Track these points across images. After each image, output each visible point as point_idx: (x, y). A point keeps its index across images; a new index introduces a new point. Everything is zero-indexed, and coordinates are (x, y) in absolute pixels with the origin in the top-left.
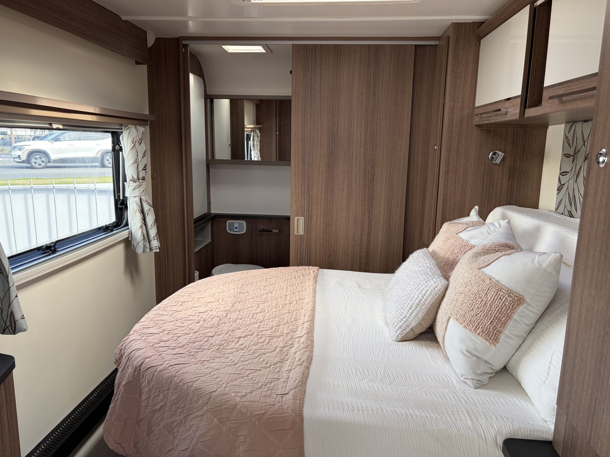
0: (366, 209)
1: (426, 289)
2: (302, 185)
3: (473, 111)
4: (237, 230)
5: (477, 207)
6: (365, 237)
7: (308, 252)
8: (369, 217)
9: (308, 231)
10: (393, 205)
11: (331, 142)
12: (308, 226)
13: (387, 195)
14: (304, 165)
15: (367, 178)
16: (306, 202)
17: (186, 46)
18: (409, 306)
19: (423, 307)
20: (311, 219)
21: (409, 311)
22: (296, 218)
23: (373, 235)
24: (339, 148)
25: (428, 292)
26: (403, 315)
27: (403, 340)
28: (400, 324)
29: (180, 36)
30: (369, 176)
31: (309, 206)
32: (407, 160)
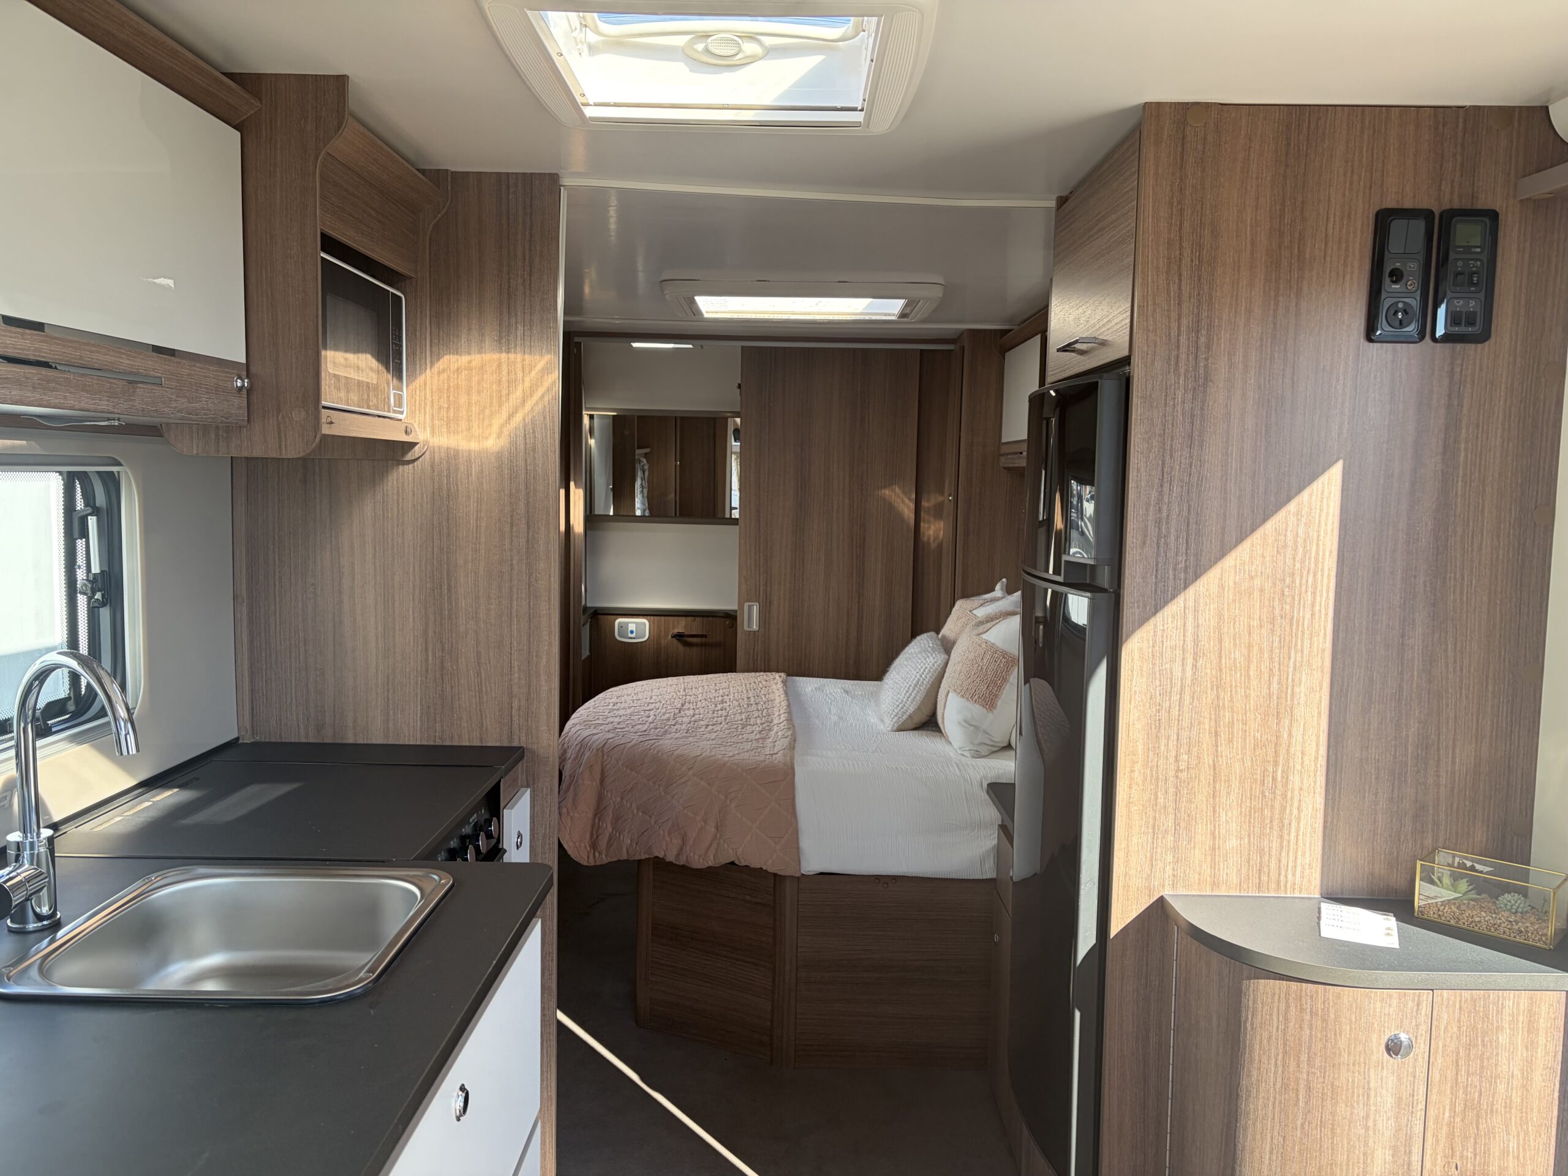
0: (854, 591)
1: (924, 667)
3: (999, 448)
4: (633, 635)
5: (1004, 580)
6: (854, 633)
7: (765, 659)
8: (859, 602)
9: (764, 626)
10: (894, 583)
11: (799, 489)
12: (765, 618)
13: (885, 569)
14: (759, 523)
15: (855, 542)
16: (761, 579)
17: (579, 345)
18: (906, 689)
19: (921, 688)
20: (770, 606)
21: (905, 694)
24: (811, 498)
25: (927, 670)
27: (900, 730)
28: (896, 711)
30: (858, 540)
31: (766, 585)
32: (912, 516)
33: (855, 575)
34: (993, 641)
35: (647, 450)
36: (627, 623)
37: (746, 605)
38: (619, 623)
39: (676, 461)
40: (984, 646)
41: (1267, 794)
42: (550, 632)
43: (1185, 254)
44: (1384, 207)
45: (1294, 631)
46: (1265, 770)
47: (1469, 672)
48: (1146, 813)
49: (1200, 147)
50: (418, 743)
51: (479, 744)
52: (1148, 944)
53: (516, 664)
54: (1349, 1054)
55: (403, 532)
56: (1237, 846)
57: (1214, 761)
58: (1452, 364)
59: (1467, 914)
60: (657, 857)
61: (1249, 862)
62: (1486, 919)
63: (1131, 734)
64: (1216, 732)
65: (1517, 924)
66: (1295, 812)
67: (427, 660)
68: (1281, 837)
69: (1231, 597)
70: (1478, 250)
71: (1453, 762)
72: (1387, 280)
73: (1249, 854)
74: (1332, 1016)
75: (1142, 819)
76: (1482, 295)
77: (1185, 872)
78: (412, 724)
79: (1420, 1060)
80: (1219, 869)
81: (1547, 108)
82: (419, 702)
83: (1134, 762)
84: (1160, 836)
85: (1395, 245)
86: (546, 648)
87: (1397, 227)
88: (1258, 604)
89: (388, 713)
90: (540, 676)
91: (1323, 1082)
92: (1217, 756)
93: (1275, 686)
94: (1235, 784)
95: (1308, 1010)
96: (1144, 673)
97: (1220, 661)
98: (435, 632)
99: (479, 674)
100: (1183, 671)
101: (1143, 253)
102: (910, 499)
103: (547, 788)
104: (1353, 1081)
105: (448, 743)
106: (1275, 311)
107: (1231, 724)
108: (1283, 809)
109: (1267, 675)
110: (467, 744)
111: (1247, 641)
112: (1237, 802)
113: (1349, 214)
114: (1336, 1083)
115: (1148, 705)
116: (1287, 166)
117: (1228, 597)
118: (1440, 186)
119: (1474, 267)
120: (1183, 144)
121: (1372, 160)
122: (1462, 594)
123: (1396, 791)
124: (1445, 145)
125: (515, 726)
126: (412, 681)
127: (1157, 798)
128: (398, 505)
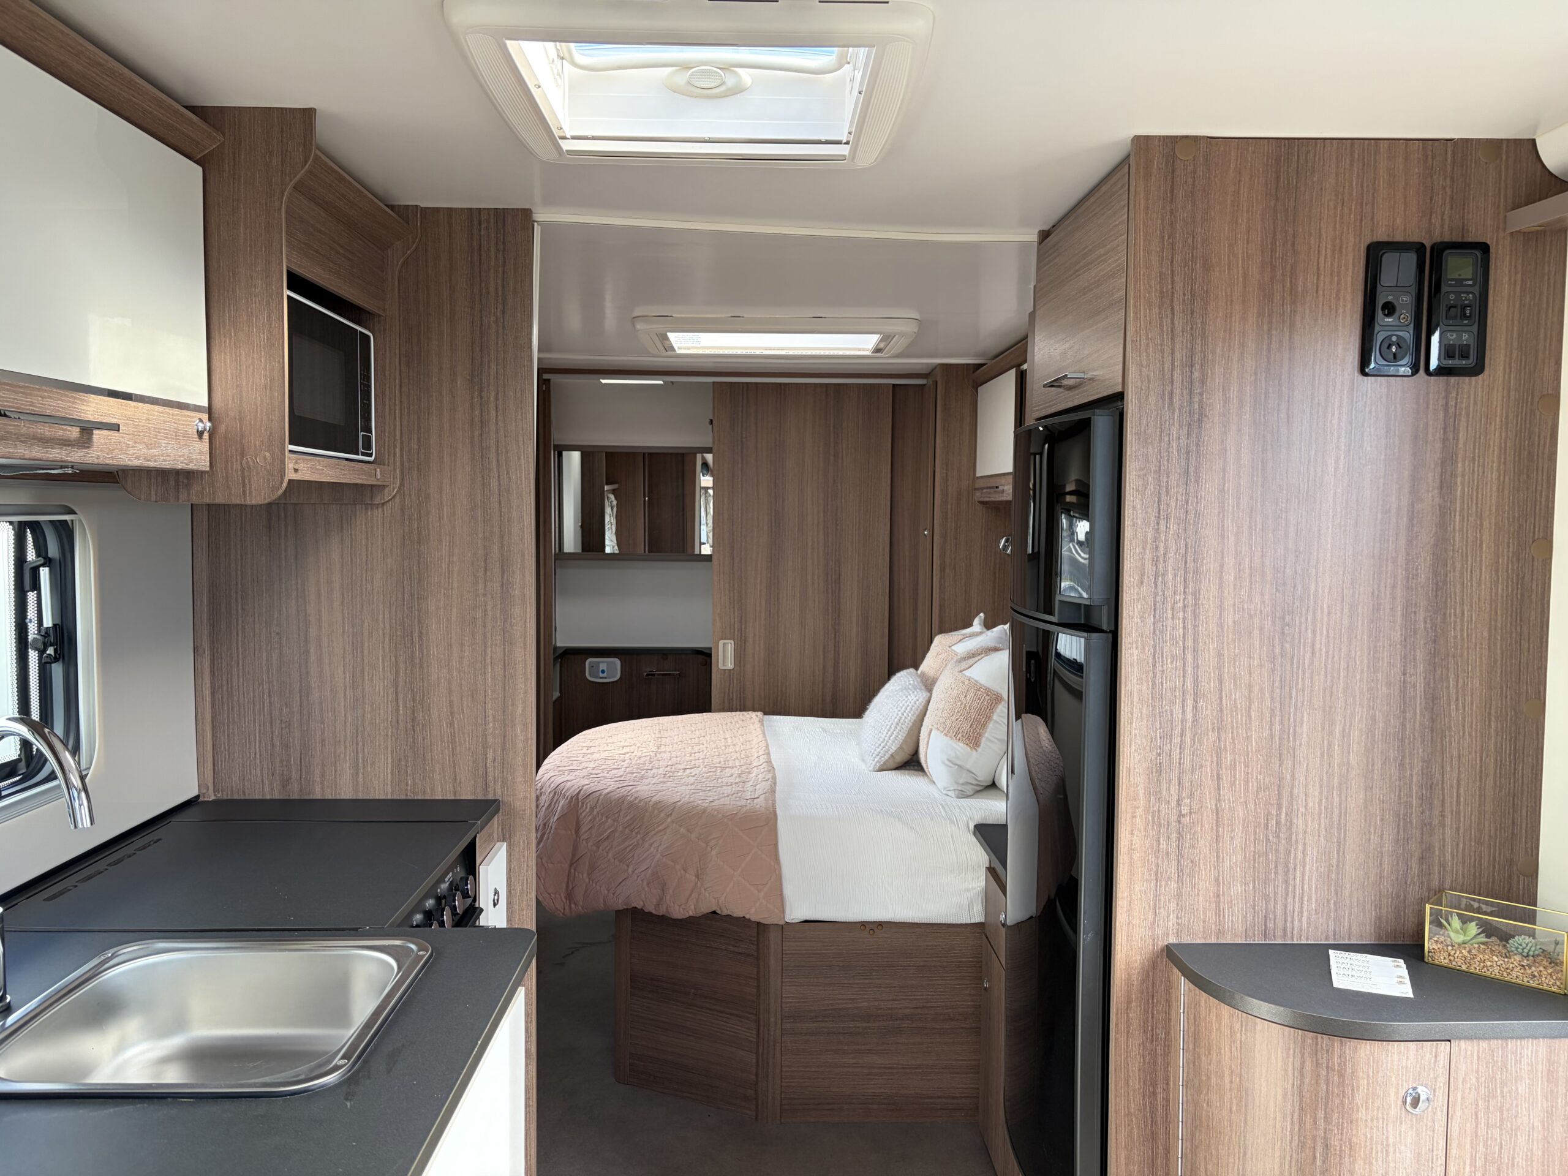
0: (830, 627)
2: (729, 590)
3: (973, 482)
4: (605, 675)
5: (982, 615)
6: (830, 670)
7: (740, 697)
8: (835, 638)
9: (740, 663)
10: (869, 618)
11: (773, 525)
12: (740, 655)
13: (860, 604)
14: (733, 559)
15: (830, 578)
16: (736, 616)
17: (547, 382)
18: (888, 727)
19: (903, 726)
20: (745, 643)
21: (887, 734)
22: (721, 642)
24: (785, 534)
26: (881, 740)
30: (833, 576)
31: (741, 622)
32: (888, 550)
33: (830, 611)
34: (976, 678)
35: (615, 486)
36: (599, 663)
38: (590, 664)
39: (644, 497)
40: (967, 683)
41: (1271, 838)
42: (526, 679)
43: (1177, 289)
44: (1375, 240)
45: (1295, 670)
46: (1269, 813)
47: (1472, 709)
48: (1148, 860)
49: (1190, 181)
50: (389, 797)
51: (452, 798)
52: (1153, 996)
53: (490, 713)
54: (1367, 1109)
55: (372, 578)
56: (1242, 892)
57: (1216, 805)
58: (1446, 397)
59: (1478, 959)
60: (635, 908)
61: (1254, 909)
62: (1498, 963)
63: (1132, 779)
64: (1218, 775)
65: (1530, 968)
66: (1300, 855)
67: (397, 710)
68: (1286, 882)
69: (1230, 636)
70: (1470, 283)
71: (1458, 803)
72: (1379, 313)
73: (1254, 900)
74: (1349, 1071)
75: (1144, 866)
76: (1475, 328)
77: (1189, 921)
78: (382, 777)
79: (1439, 1113)
80: (1224, 916)
81: (1534, 141)
82: (389, 755)
83: (1135, 808)
84: (1163, 883)
85: (1387, 278)
86: (522, 696)
87: (1389, 260)
88: (1258, 643)
89: (357, 766)
90: (515, 725)
91: (1341, 1140)
92: (1220, 800)
93: (1277, 726)
94: (1239, 828)
95: (1325, 1065)
96: (1144, 716)
97: (1221, 701)
98: (406, 682)
99: (452, 725)
100: (1184, 712)
101: (1135, 288)
103: (524, 842)
104: (1372, 1137)
105: (420, 797)
106: (1269, 344)
107: (1233, 767)
108: (1288, 853)
109: (1268, 715)
110: (440, 798)
111: (1247, 682)
112: (1241, 846)
113: (1341, 248)
114: (1354, 1140)
115: (1148, 748)
116: (1277, 199)
117: (1228, 636)
118: (1430, 219)
119: (1466, 299)
120: (1173, 178)
121: (1362, 193)
122: (1462, 630)
123: (1401, 832)
124: (1434, 177)
125: (490, 778)
126: (382, 733)
127: (1159, 844)
128: (367, 551)
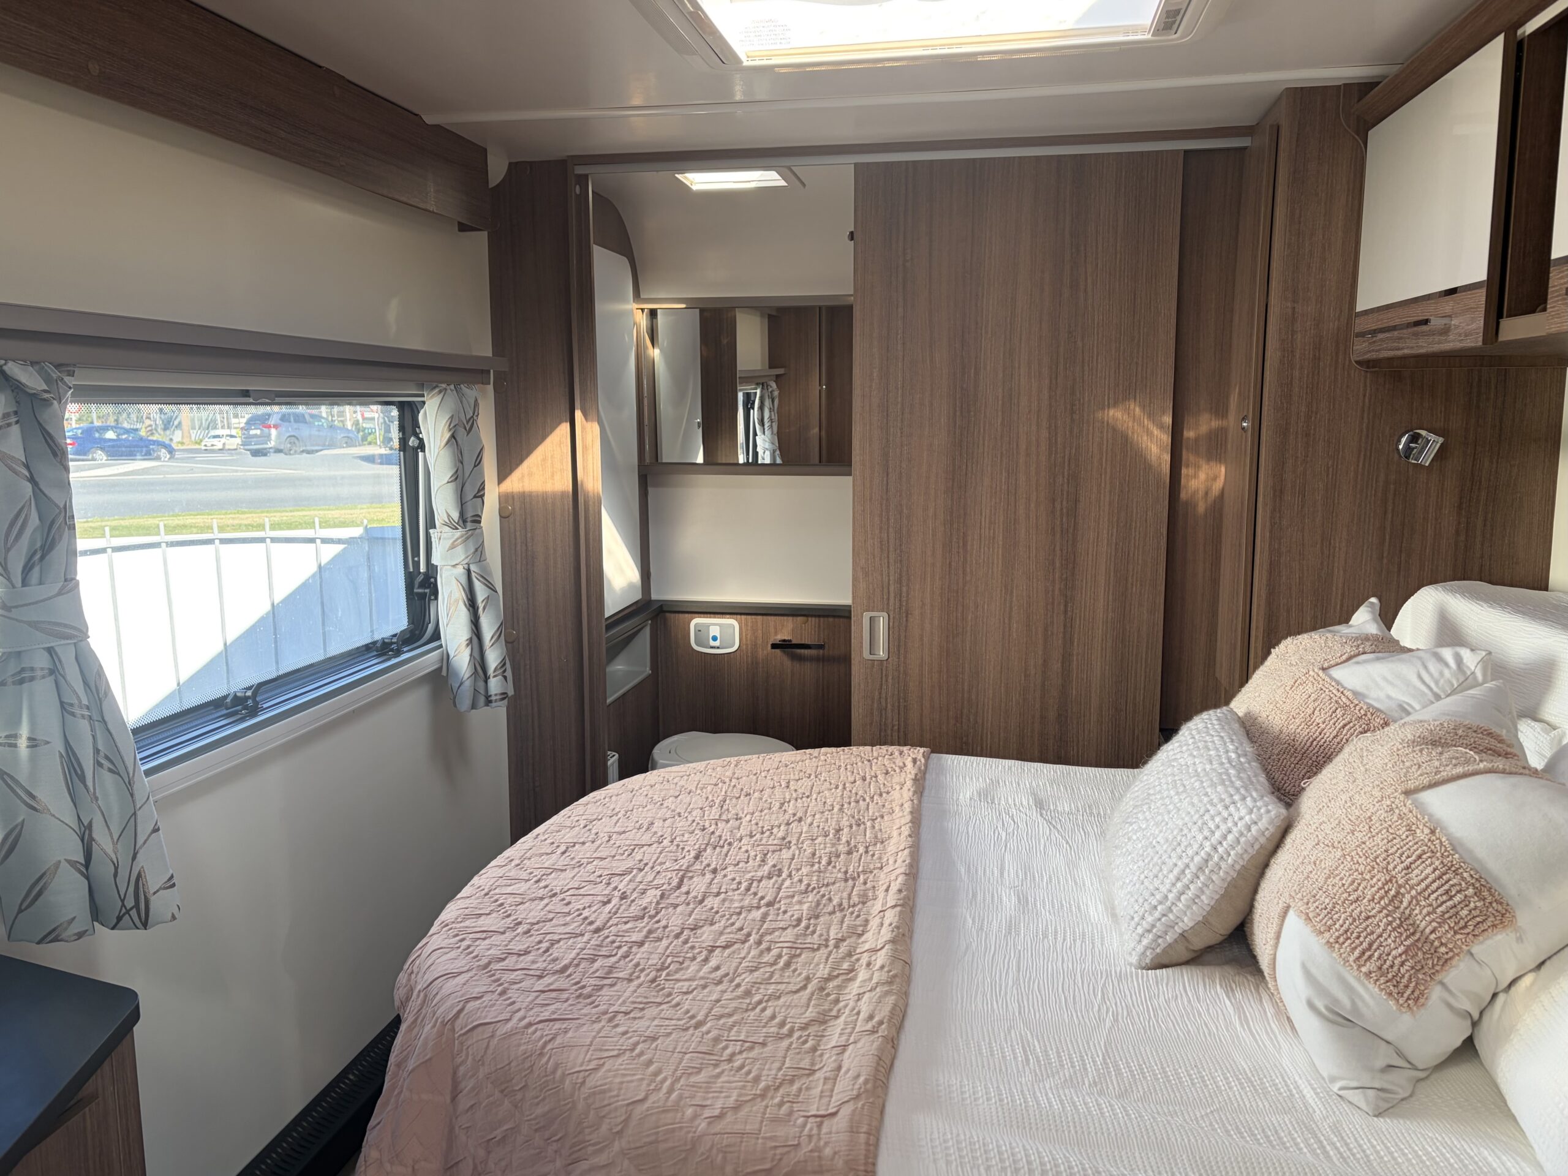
0: (1057, 592)
1: (1223, 827)
2: (881, 528)
3: (1349, 324)
4: (717, 643)
6: (1056, 666)
7: (899, 707)
8: (1066, 612)
9: (899, 651)
10: (1130, 579)
11: (958, 413)
12: (899, 636)
13: (1113, 553)
14: (887, 475)
15: (1058, 507)
16: (892, 573)
17: (583, 180)
18: (1176, 871)
19: (1214, 877)
20: (907, 617)
21: (1174, 885)
23: (1077, 660)
24: (979, 431)
26: (1158, 897)
27: (1160, 964)
28: (1150, 919)
29: (568, 156)
30: (1064, 503)
31: (900, 581)
32: (1167, 457)
33: (1058, 565)
36: (708, 626)
37: (867, 616)
38: (696, 625)
102: (1161, 427)
